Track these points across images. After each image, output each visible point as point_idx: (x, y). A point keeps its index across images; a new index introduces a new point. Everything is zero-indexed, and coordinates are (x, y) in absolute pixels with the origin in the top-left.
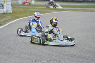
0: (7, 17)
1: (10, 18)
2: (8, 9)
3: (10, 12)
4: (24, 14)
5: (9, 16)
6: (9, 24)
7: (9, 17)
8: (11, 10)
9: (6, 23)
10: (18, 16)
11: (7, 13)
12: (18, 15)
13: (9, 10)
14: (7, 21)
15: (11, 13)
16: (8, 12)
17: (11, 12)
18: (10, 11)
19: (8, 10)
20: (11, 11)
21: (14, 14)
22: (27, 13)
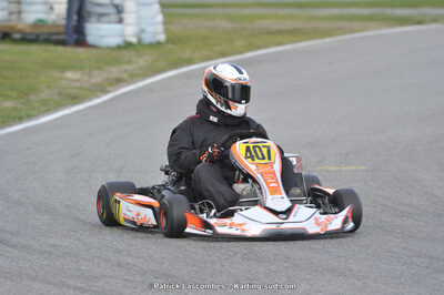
0: (128, 62)
2: (144, 27)
3: (154, 40)
4: (218, 48)
6: (128, 93)
7: (142, 62)
8: (160, 28)
9: (110, 89)
10: (187, 54)
11: (140, 41)
13: (149, 29)
14: (119, 82)
15: (159, 43)
16: (147, 38)
17: (162, 38)
18: (155, 33)
19: (143, 31)
20: (159, 34)
21: (171, 46)
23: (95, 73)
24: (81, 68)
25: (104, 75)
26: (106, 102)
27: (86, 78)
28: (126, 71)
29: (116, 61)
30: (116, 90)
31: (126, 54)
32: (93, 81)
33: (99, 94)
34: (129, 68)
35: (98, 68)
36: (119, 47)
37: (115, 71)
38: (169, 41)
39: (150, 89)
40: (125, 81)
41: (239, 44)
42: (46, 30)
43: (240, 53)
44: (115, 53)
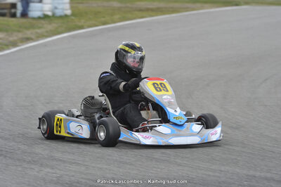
0: (40, 28)
1: (47, 32)
2: (57, 5)
4: (103, 19)
6: (31, 47)
7: (49, 27)
8: (67, 6)
9: (20, 44)
10: (80, 24)
11: (54, 14)
14: (28, 40)
17: (69, 12)
18: (63, 10)
19: (56, 8)
20: (66, 10)
21: (73, 17)
22: (113, 15)
25: (20, 35)
28: (37, 33)
29: (32, 27)
31: (42, 21)
34: (39, 31)
35: (19, 31)
36: (39, 18)
37: (29, 33)
38: (72, 15)
39: (45, 45)
40: (32, 39)
41: (116, 17)
43: (115, 22)
44: (34, 22)
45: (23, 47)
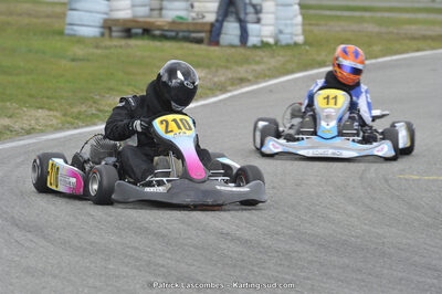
0: (258, 63)
1: (269, 69)
2: (282, 27)
3: (291, 42)
5: (273, 57)
6: (247, 92)
7: (273, 62)
8: (299, 29)
9: (230, 88)
10: (319, 59)
12: (324, 54)
13: (288, 30)
14: (242, 81)
15: (296, 44)
16: (285, 39)
17: (300, 39)
18: (291, 34)
19: (281, 32)
20: (296, 35)
21: (307, 48)
22: (370, 46)
23: (221, 72)
24: (208, 67)
25: (230, 74)
26: (220, 101)
27: (209, 76)
28: (254, 71)
29: (246, 61)
30: (236, 90)
31: (260, 53)
32: (216, 79)
33: (218, 92)
34: (256, 67)
35: (226, 68)
36: (255, 47)
37: (242, 71)
38: (305, 43)
39: (270, 90)
40: (249, 80)
41: (376, 48)
42: (184, 28)
45: (235, 93)
